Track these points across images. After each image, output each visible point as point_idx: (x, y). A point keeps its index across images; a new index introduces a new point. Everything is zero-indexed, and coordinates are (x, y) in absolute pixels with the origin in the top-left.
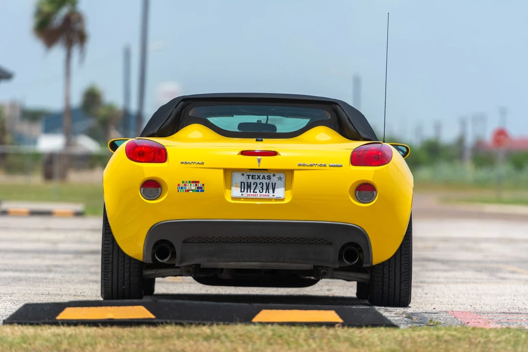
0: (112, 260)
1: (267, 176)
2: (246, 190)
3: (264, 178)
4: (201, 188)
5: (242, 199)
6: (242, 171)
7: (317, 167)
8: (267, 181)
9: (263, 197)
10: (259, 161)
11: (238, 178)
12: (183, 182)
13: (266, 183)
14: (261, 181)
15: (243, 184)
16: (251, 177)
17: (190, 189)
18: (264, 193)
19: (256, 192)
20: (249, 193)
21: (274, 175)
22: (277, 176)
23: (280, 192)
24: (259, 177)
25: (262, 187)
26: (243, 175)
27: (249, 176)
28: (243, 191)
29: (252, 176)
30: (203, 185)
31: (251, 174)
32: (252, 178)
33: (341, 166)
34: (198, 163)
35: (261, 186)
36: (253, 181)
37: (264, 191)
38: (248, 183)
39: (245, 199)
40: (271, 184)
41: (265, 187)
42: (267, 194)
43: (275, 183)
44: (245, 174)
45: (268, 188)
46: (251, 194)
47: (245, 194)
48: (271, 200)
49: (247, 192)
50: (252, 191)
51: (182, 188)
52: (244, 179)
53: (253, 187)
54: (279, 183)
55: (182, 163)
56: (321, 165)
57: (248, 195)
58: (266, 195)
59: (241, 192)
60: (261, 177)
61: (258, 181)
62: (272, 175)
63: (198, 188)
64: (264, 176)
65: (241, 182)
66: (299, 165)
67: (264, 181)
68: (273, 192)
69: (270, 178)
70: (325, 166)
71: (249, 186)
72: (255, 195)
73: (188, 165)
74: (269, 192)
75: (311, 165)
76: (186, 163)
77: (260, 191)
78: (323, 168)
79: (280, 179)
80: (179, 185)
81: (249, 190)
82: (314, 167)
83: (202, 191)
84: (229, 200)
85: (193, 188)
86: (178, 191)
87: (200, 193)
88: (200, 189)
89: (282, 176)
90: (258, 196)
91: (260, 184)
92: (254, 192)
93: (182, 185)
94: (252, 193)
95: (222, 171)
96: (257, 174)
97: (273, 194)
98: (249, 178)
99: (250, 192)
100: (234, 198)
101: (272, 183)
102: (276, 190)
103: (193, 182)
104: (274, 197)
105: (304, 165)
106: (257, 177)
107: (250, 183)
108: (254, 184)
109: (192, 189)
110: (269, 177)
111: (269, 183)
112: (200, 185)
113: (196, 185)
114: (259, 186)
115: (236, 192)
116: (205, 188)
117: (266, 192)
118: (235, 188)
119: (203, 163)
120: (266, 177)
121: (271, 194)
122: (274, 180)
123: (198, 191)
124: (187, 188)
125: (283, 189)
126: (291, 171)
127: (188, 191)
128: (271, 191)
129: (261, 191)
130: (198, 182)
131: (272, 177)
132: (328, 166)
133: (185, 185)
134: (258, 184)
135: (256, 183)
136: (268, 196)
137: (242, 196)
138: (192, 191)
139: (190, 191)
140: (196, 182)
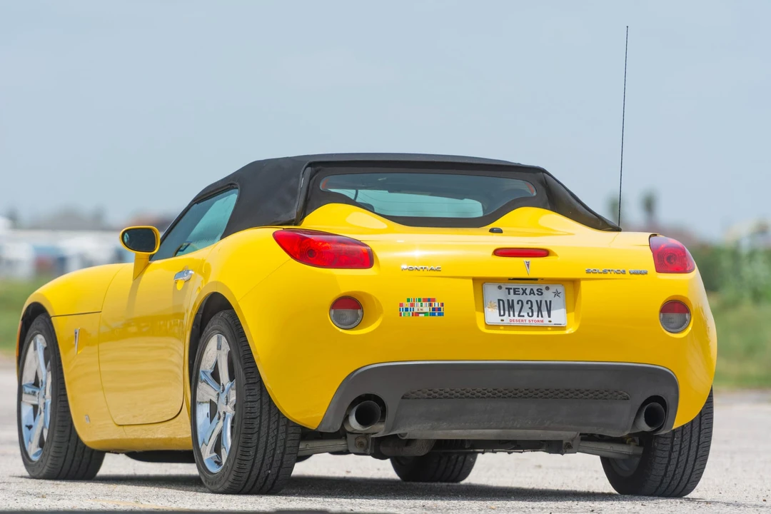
1: (537, 290)
2: (507, 313)
3: (532, 292)
4: (439, 309)
5: (502, 328)
6: (498, 282)
7: (613, 275)
8: (539, 298)
9: (533, 324)
10: (528, 265)
11: (494, 293)
12: (408, 300)
13: (537, 301)
14: (529, 297)
15: (501, 302)
16: (512, 291)
17: (420, 311)
18: (535, 317)
19: (523, 316)
20: (512, 317)
21: (547, 288)
22: (553, 288)
24: (524, 292)
25: (531, 308)
26: (500, 287)
27: (509, 289)
28: (502, 313)
29: (514, 289)
30: (442, 305)
31: (513, 287)
32: (515, 294)
33: (646, 274)
34: (432, 269)
35: (529, 305)
36: (516, 298)
37: (535, 314)
38: (508, 301)
39: (506, 327)
40: (544, 303)
41: (535, 308)
42: (540, 318)
43: (550, 301)
44: (504, 287)
45: (540, 310)
46: (515, 318)
47: (506, 319)
48: (545, 328)
49: (509, 316)
50: (516, 314)
51: (407, 310)
52: (502, 294)
53: (517, 307)
54: (556, 301)
56: (618, 272)
57: (511, 320)
58: (538, 321)
59: (500, 315)
60: (528, 292)
61: (524, 298)
62: (544, 288)
63: (434, 309)
64: (532, 289)
65: (499, 300)
66: (588, 272)
67: (534, 298)
68: (549, 316)
69: (542, 294)
70: (624, 272)
71: (511, 307)
72: (522, 321)
73: (414, 273)
74: (542, 316)
75: (605, 272)
76: (411, 269)
77: (528, 314)
78: (621, 276)
79: (557, 294)
80: (401, 305)
81: (511, 313)
82: (608, 275)
83: (440, 314)
84: (483, 329)
85: (426, 309)
86: (401, 315)
87: (437, 318)
88: (437, 312)
89: (560, 289)
90: (527, 322)
91: (527, 303)
92: (519, 316)
94: (517, 317)
95: (471, 281)
96: (521, 287)
97: (550, 319)
98: (509, 294)
99: (514, 316)
100: (488, 326)
101: (546, 301)
102: (553, 313)
104: (550, 324)
105: (595, 272)
106: (521, 291)
107: (513, 301)
108: (518, 303)
109: (424, 311)
110: (540, 292)
111: (541, 301)
112: (436, 305)
113: (431, 305)
114: (526, 307)
115: (492, 315)
116: (445, 310)
117: (538, 316)
118: (490, 310)
119: (438, 270)
120: (536, 292)
121: (546, 319)
122: (548, 295)
124: (416, 310)
125: (563, 311)
126: (576, 282)
128: (545, 313)
129: (530, 314)
130: (434, 300)
131: (545, 291)
132: (627, 273)
133: (412, 305)
134: (525, 303)
135: (522, 301)
136: (542, 321)
137: (502, 323)
138: (423, 315)
139: (420, 315)
140: (431, 301)
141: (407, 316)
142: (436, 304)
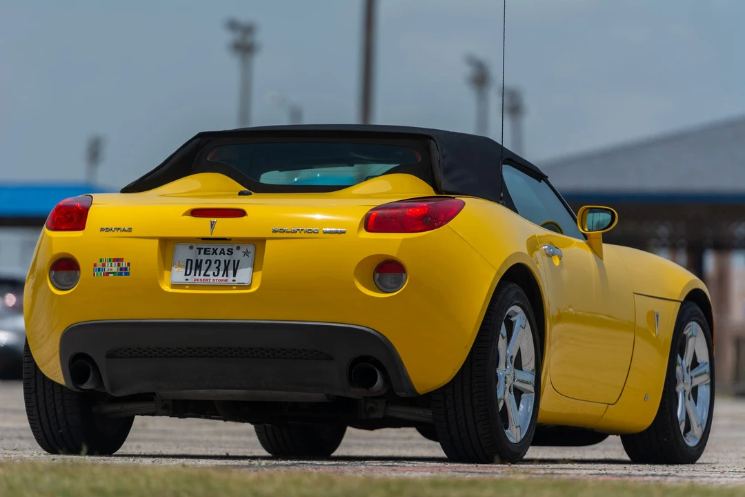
0: (36, 388)
1: (228, 250)
2: (193, 271)
3: (222, 252)
4: (126, 269)
5: (187, 287)
6: (189, 241)
7: (303, 235)
8: (227, 257)
9: (217, 283)
10: (212, 225)
11: (184, 253)
12: (101, 260)
13: (225, 261)
14: (218, 257)
15: (190, 262)
16: (202, 251)
17: (110, 271)
18: (220, 277)
19: (209, 275)
20: (197, 277)
21: (238, 248)
22: (243, 249)
23: (244, 275)
24: (215, 252)
25: (218, 268)
26: (191, 247)
27: (200, 249)
28: (188, 273)
29: (206, 249)
30: (129, 264)
31: (204, 247)
32: (205, 253)
33: (344, 232)
34: (124, 230)
35: (217, 265)
36: (204, 257)
37: (221, 273)
38: (197, 260)
39: (192, 286)
40: (232, 262)
41: (222, 267)
42: (225, 278)
43: (239, 261)
44: (195, 247)
45: (226, 269)
46: (200, 278)
47: (191, 279)
48: (230, 287)
49: (195, 275)
50: (203, 272)
51: (99, 270)
52: (192, 255)
53: (204, 266)
54: (244, 260)
55: (102, 229)
56: (309, 232)
57: (195, 280)
58: (223, 280)
59: (186, 275)
60: (218, 252)
61: (213, 258)
62: (235, 248)
63: (121, 269)
64: (223, 249)
65: (188, 260)
66: (275, 231)
67: (222, 258)
68: (234, 275)
69: (232, 253)
70: (317, 232)
71: (199, 266)
72: (207, 280)
73: (111, 233)
74: (227, 276)
75: (295, 232)
76: (108, 230)
77: (214, 273)
78: (313, 235)
79: (246, 253)
80: (95, 265)
81: (198, 272)
82: (298, 235)
83: (127, 274)
84: (166, 288)
85: (115, 269)
86: (94, 275)
87: (124, 277)
88: (124, 271)
89: (251, 249)
90: (211, 281)
91: (215, 263)
92: (205, 275)
93: (99, 265)
94: (202, 277)
95: (157, 241)
96: (212, 247)
97: (234, 278)
98: (199, 253)
99: (199, 275)
100: (174, 286)
101: (234, 261)
102: (239, 272)
103: (115, 260)
104: (234, 283)
105: (282, 231)
106: (212, 251)
107: (201, 260)
108: (206, 263)
109: (113, 271)
110: (230, 252)
111: (229, 261)
112: (123, 265)
113: (119, 265)
114: (214, 266)
115: (178, 274)
116: (131, 270)
117: (223, 276)
118: (177, 269)
119: (130, 230)
120: (226, 252)
121: (231, 278)
122: (238, 255)
123: (120, 274)
124: (106, 271)
125: (249, 270)
126: (262, 241)
127: (107, 274)
128: (231, 272)
129: (216, 274)
130: (121, 260)
131: (235, 251)
132: (321, 232)
133: (104, 265)
134: (213, 263)
135: (210, 261)
136: (226, 280)
137: (187, 282)
138: (112, 275)
139: (110, 275)
140: (118, 260)
141: (100, 275)
142: (124, 263)
